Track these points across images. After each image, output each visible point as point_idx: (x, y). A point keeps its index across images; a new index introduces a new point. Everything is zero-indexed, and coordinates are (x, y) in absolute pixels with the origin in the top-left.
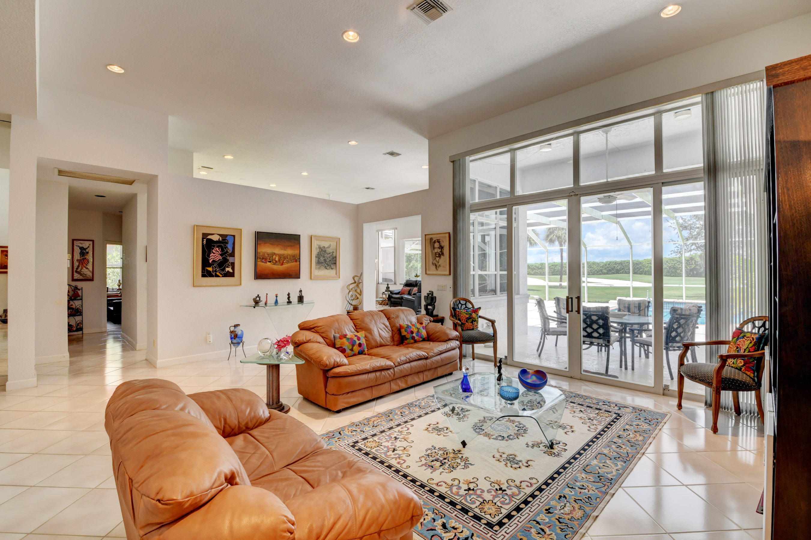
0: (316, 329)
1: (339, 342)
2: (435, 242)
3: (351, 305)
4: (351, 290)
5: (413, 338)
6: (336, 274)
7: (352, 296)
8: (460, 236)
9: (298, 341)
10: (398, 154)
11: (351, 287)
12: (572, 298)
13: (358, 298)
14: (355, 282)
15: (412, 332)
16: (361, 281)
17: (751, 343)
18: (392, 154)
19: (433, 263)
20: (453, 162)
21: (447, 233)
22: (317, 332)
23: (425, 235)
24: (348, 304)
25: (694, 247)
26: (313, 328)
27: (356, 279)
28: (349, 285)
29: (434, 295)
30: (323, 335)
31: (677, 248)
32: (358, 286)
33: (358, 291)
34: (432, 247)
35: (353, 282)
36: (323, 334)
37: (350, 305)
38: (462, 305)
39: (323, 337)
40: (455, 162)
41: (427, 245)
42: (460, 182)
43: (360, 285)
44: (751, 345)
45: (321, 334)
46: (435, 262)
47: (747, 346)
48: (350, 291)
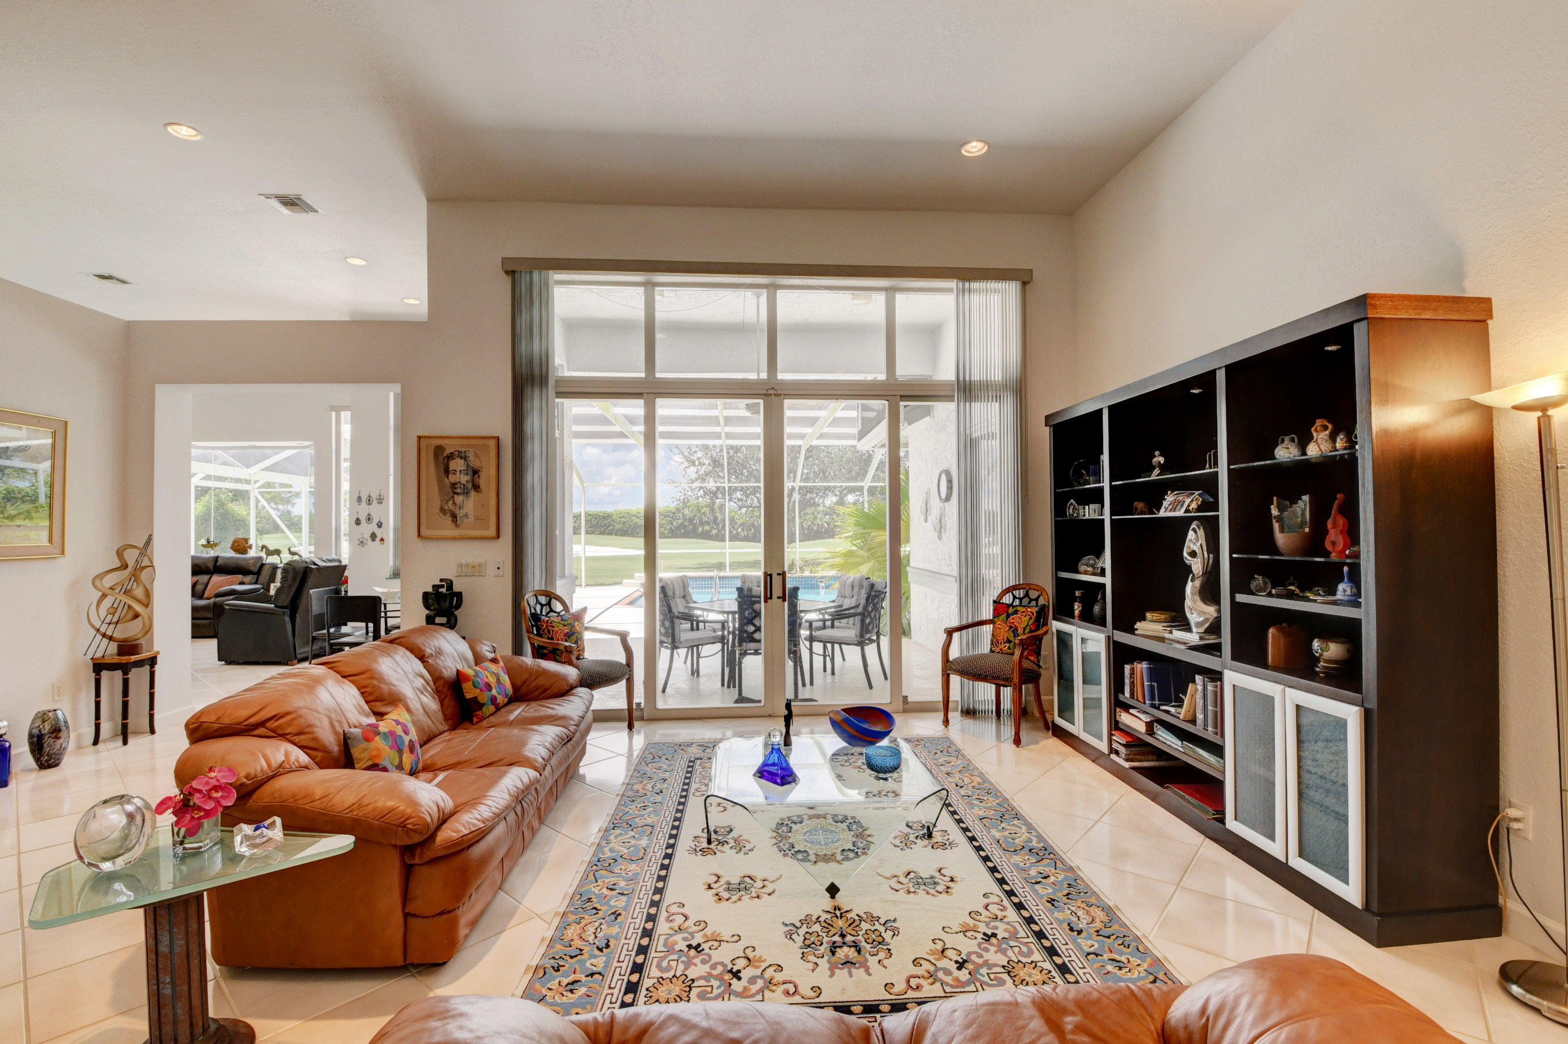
0: (271, 724)
1: (365, 750)
2: (451, 457)
3: (111, 638)
4: (108, 591)
5: (493, 700)
6: (50, 540)
7: (112, 610)
8: (534, 449)
9: (247, 777)
10: (307, 208)
11: (108, 581)
12: (771, 575)
13: (136, 616)
14: (125, 566)
15: (489, 687)
16: (146, 562)
17: (1031, 618)
18: (291, 202)
19: (443, 510)
20: (511, 273)
21: (493, 438)
22: (279, 735)
23: (419, 438)
24: (99, 637)
25: (701, 492)
26: (262, 724)
27: (131, 557)
28: (101, 576)
29: (456, 589)
30: (302, 739)
31: (680, 494)
32: (135, 576)
33: (139, 592)
34: (442, 470)
35: (118, 564)
36: (302, 737)
37: (105, 641)
38: (542, 606)
39: (302, 747)
40: (517, 276)
41: (423, 464)
42: (531, 323)
43: (144, 575)
44: (1031, 622)
45: (296, 739)
46: (452, 507)
47: (1026, 624)
48: (104, 596)
